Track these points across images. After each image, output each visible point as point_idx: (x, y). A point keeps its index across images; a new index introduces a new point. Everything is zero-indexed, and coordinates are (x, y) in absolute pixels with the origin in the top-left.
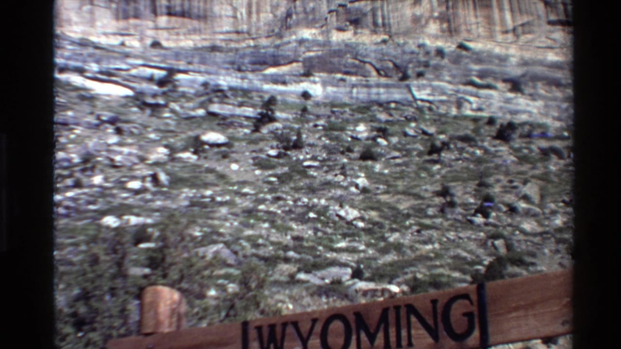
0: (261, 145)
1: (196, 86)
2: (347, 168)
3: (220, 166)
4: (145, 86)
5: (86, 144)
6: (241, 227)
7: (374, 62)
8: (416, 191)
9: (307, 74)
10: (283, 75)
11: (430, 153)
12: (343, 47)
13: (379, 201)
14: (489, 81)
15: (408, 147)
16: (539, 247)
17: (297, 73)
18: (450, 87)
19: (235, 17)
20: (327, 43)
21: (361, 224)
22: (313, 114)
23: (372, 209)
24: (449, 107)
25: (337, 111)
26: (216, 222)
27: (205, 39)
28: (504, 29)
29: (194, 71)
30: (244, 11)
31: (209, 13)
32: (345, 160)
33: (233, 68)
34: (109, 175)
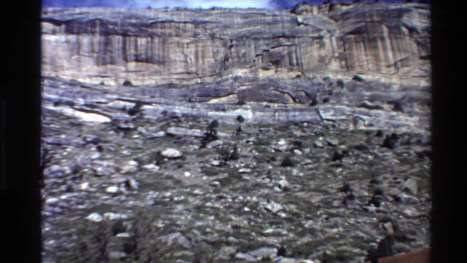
0: (207, 157)
1: (158, 114)
2: (272, 173)
3: (176, 174)
4: (119, 115)
5: (76, 159)
6: (193, 219)
7: (291, 93)
8: (324, 188)
9: (241, 103)
10: (223, 104)
11: (334, 159)
12: (267, 82)
13: (296, 197)
14: (378, 103)
15: (318, 155)
16: (417, 227)
17: (233, 102)
18: (348, 109)
19: (186, 62)
20: (255, 79)
21: (283, 215)
22: (246, 133)
23: (292, 203)
24: (348, 124)
25: (264, 130)
26: (174, 216)
27: (164, 79)
28: (387, 65)
29: (156, 103)
30: (193, 57)
31: (167, 60)
32: (270, 167)
33: (185, 100)
34: (93, 182)
